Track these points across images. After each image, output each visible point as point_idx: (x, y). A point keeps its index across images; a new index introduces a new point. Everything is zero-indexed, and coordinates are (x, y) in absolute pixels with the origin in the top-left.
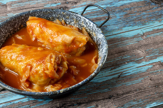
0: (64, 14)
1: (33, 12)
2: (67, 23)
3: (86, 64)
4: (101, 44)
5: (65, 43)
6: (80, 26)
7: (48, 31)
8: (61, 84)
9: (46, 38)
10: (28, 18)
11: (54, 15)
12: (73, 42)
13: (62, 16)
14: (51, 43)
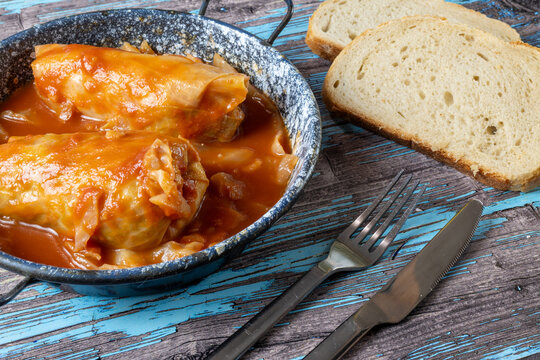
0: (146, 20)
1: (44, 30)
2: (159, 48)
3: (258, 162)
4: (288, 92)
5: (181, 106)
6: (202, 52)
7: (114, 80)
8: (202, 232)
9: (113, 103)
10: (33, 50)
11: (113, 31)
12: (207, 98)
13: (138, 30)
14: (134, 115)
